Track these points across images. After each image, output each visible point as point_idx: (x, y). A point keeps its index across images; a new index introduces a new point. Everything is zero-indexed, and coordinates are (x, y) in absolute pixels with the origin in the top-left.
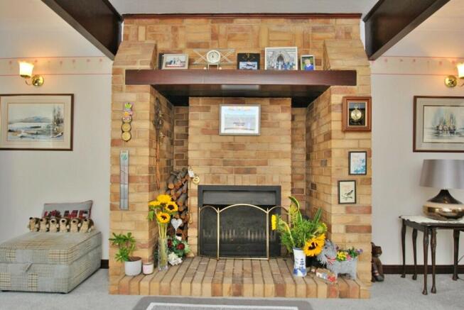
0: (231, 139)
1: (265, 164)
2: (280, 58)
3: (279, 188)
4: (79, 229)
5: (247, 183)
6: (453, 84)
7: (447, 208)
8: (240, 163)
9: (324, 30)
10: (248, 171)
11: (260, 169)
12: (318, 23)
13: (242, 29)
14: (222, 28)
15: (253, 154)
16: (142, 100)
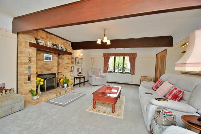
0: (46, 62)
1: (53, 68)
2: (62, 48)
3: (55, 73)
4: (10, 92)
5: (49, 73)
6: (79, 56)
7: (80, 75)
8: (48, 68)
9: (66, 43)
10: (49, 70)
11: (52, 69)
12: (66, 41)
13: (53, 38)
14: (49, 36)
15: (50, 66)
16: (34, 52)
